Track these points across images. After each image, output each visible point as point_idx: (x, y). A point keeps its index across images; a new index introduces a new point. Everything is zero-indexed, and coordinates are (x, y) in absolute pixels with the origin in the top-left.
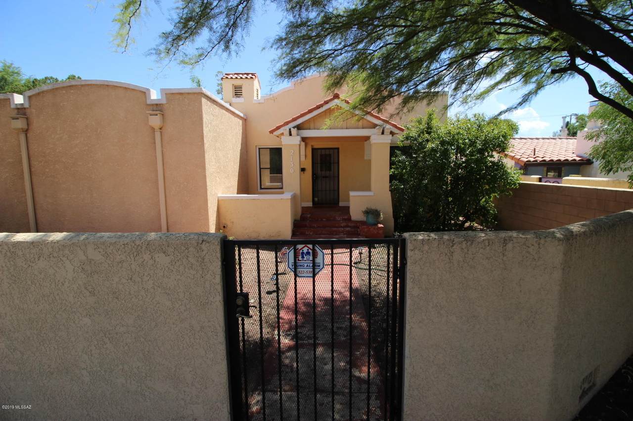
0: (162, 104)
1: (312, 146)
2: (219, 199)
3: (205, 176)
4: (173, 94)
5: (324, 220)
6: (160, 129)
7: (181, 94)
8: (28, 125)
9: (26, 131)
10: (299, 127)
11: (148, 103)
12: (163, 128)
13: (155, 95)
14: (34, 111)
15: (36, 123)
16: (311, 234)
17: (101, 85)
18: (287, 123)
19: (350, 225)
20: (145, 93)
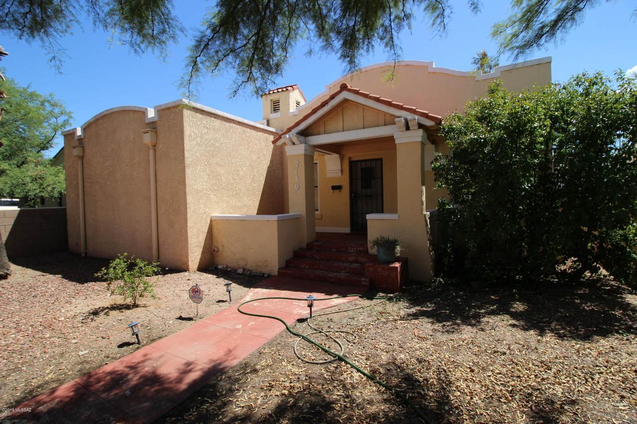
0: (155, 122)
1: (350, 158)
2: (213, 219)
3: (185, 192)
4: (163, 110)
5: (333, 250)
6: (155, 146)
7: (169, 109)
8: (83, 152)
9: (82, 158)
10: (305, 133)
11: (147, 122)
12: (156, 146)
13: (151, 114)
14: (86, 140)
15: (88, 152)
16: (307, 267)
17: (121, 111)
18: (289, 130)
19: (360, 259)
20: (144, 112)
